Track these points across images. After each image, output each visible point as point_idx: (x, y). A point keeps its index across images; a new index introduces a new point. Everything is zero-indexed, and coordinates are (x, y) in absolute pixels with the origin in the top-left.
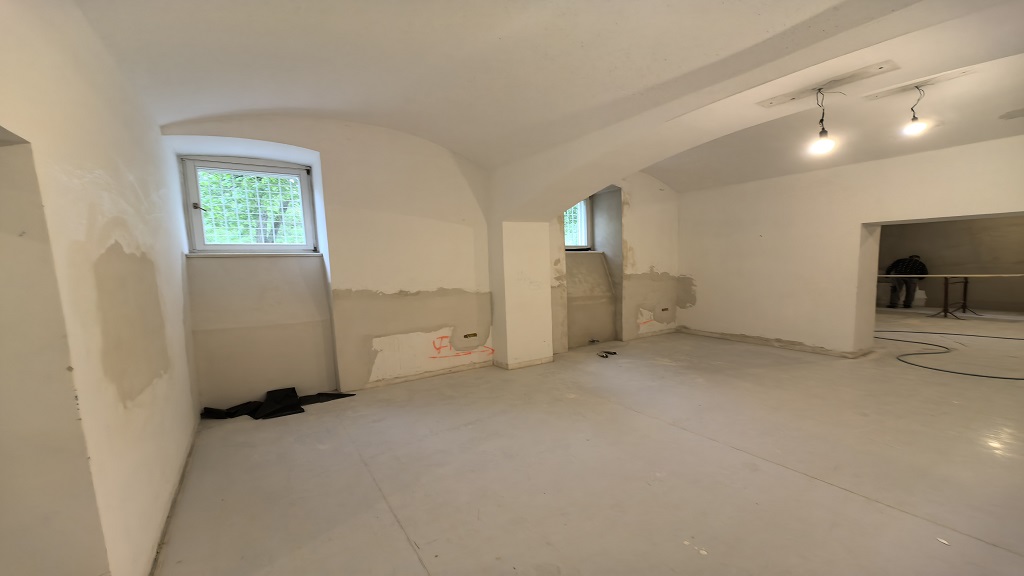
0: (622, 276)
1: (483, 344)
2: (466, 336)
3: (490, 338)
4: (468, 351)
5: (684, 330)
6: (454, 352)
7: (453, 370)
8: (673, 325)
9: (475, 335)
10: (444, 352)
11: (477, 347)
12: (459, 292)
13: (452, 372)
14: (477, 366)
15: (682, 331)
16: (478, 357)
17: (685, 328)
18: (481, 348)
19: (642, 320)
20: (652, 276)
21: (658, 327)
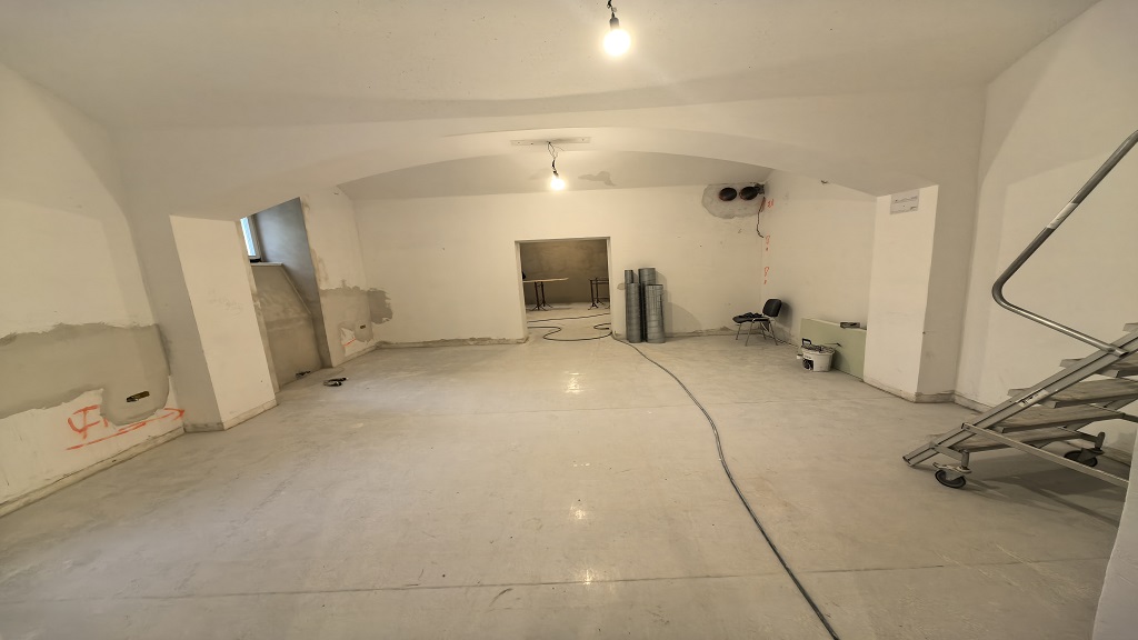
0: (317, 292)
1: (163, 406)
2: (130, 399)
3: (172, 396)
4: (140, 421)
5: (384, 346)
6: (112, 429)
7: (119, 458)
8: (372, 343)
9: (145, 394)
10: (93, 433)
11: (152, 412)
12: (98, 329)
13: (118, 463)
14: (160, 441)
15: (382, 347)
16: (157, 427)
17: (385, 343)
18: (160, 413)
19: (345, 341)
20: (346, 291)
21: (361, 346)
